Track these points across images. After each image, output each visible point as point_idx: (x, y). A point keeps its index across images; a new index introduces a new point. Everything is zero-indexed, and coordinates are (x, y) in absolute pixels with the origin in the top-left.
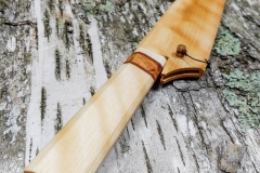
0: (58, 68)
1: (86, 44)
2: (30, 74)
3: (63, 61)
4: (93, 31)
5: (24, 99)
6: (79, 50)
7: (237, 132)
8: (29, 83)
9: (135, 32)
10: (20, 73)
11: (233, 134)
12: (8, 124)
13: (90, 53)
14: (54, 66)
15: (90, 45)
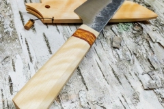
5: (10, 16)
7: (119, 32)
12: (5, 27)
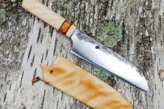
0: (39, 37)
2: (29, 38)
3: (41, 34)
6: (48, 30)
9: (76, 23)
10: (26, 36)
13: (52, 33)
14: (37, 36)
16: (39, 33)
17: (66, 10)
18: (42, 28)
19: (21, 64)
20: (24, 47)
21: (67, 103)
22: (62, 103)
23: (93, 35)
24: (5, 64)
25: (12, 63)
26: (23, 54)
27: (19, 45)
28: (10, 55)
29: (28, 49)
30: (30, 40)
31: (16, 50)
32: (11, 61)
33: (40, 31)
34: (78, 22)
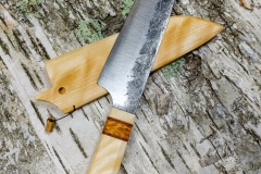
0: (32, 80)
1: (40, 49)
2: (15, 93)
3: (31, 72)
4: (39, 32)
6: (38, 57)
8: (19, 101)
9: (72, 16)
10: (8, 95)
11: (163, 86)
13: (47, 57)
14: (28, 79)
15: (44, 50)
16: (28, 73)
17: (40, 5)
18: (26, 62)
19: (38, 142)
20: (19, 112)
21: (159, 140)
22: (151, 146)
23: (113, 14)
24: (12, 162)
25: (22, 152)
26: (29, 124)
27: (8, 116)
28: (9, 143)
29: (31, 111)
30: (21, 94)
31: (10, 127)
32: (17, 151)
33: (25, 69)
34: (75, 12)
